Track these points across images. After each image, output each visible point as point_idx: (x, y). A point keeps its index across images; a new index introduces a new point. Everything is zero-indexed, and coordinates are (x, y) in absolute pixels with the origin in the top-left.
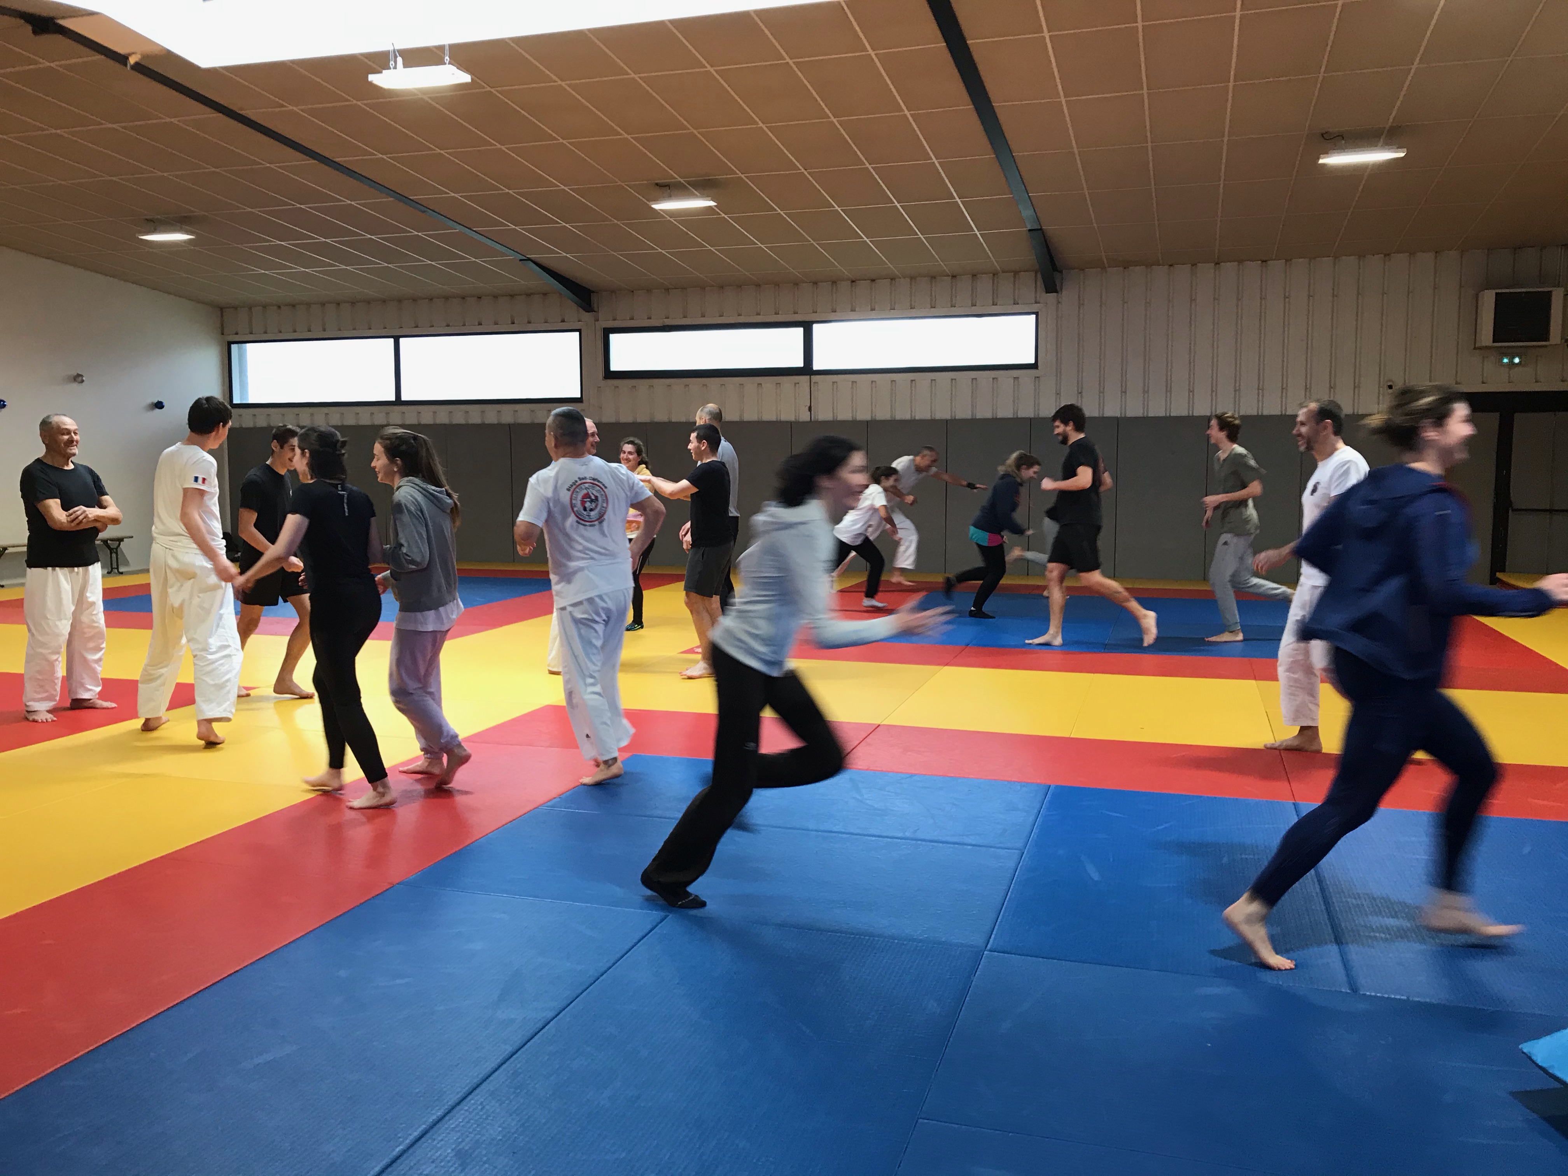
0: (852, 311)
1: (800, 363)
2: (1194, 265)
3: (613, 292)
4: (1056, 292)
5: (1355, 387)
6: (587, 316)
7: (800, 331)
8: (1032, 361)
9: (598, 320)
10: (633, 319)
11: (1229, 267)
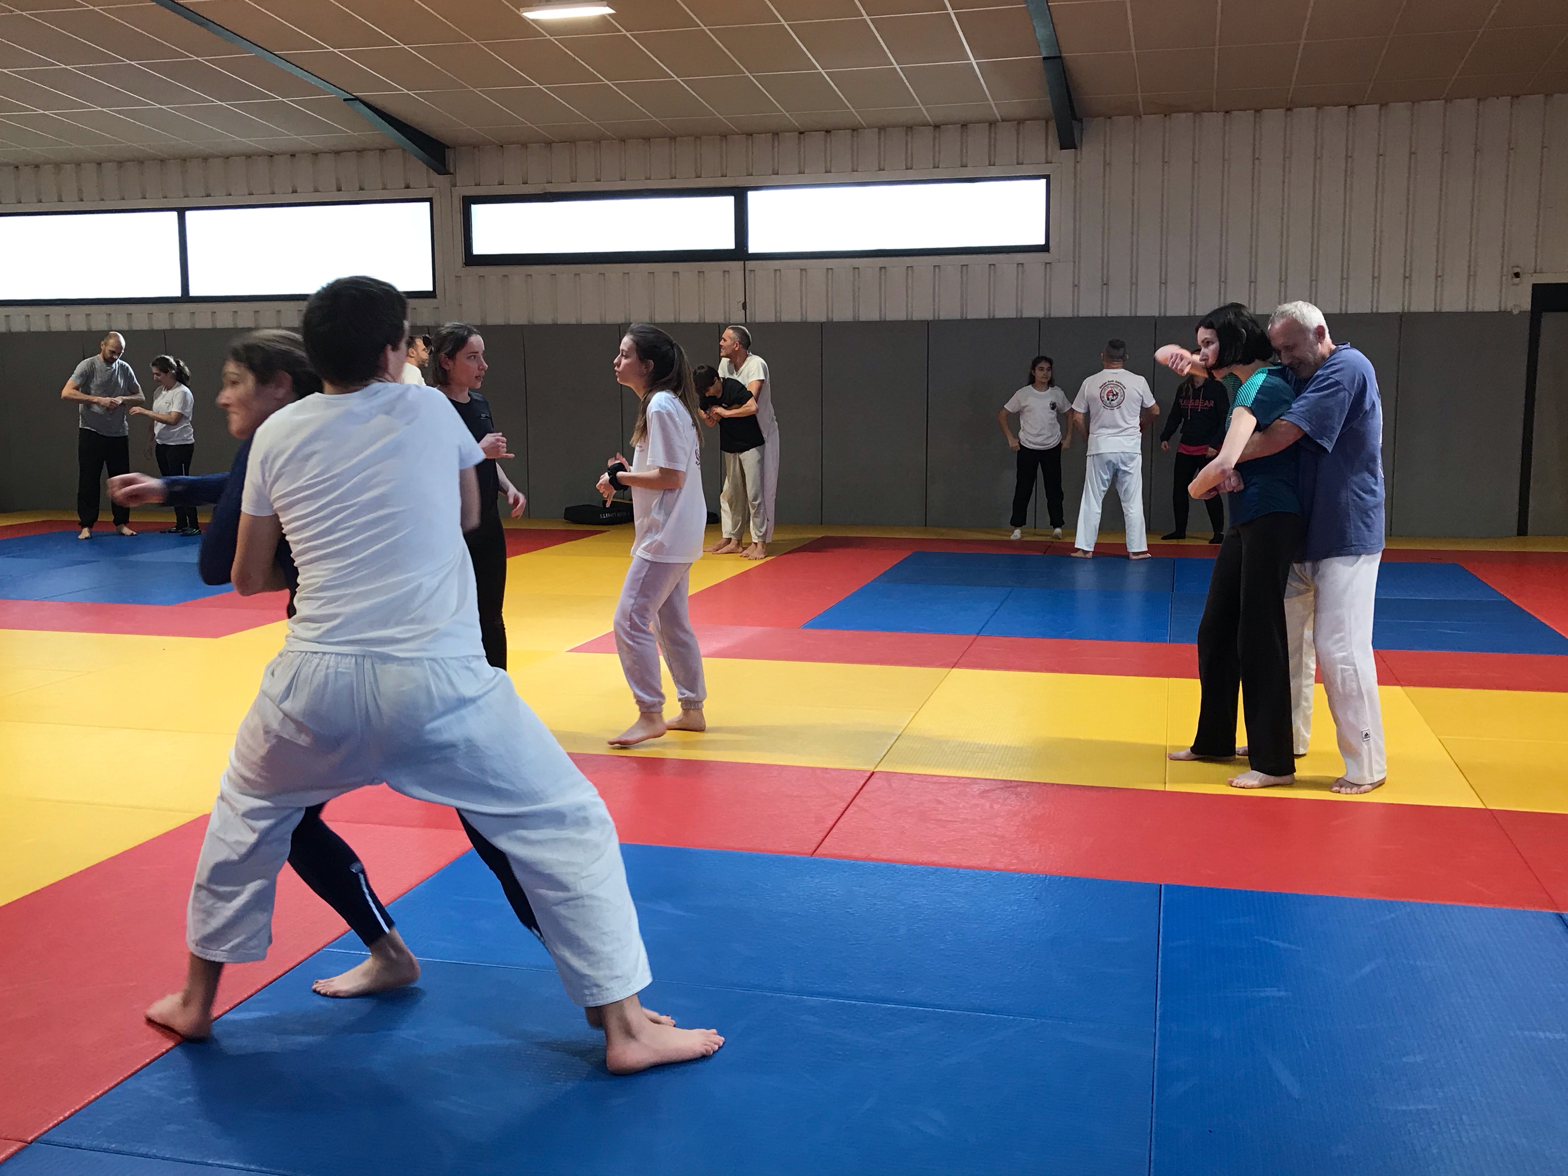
0: (800, 173)
1: (729, 243)
2: (1258, 111)
3: (476, 146)
4: (1075, 147)
5: (1469, 276)
6: (441, 180)
7: (729, 201)
8: (1042, 241)
9: (455, 185)
10: (503, 184)
11: (1305, 115)
